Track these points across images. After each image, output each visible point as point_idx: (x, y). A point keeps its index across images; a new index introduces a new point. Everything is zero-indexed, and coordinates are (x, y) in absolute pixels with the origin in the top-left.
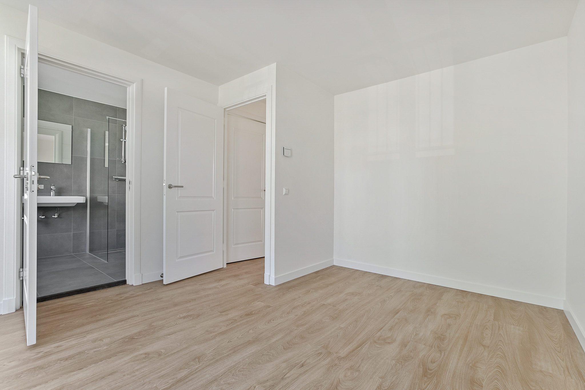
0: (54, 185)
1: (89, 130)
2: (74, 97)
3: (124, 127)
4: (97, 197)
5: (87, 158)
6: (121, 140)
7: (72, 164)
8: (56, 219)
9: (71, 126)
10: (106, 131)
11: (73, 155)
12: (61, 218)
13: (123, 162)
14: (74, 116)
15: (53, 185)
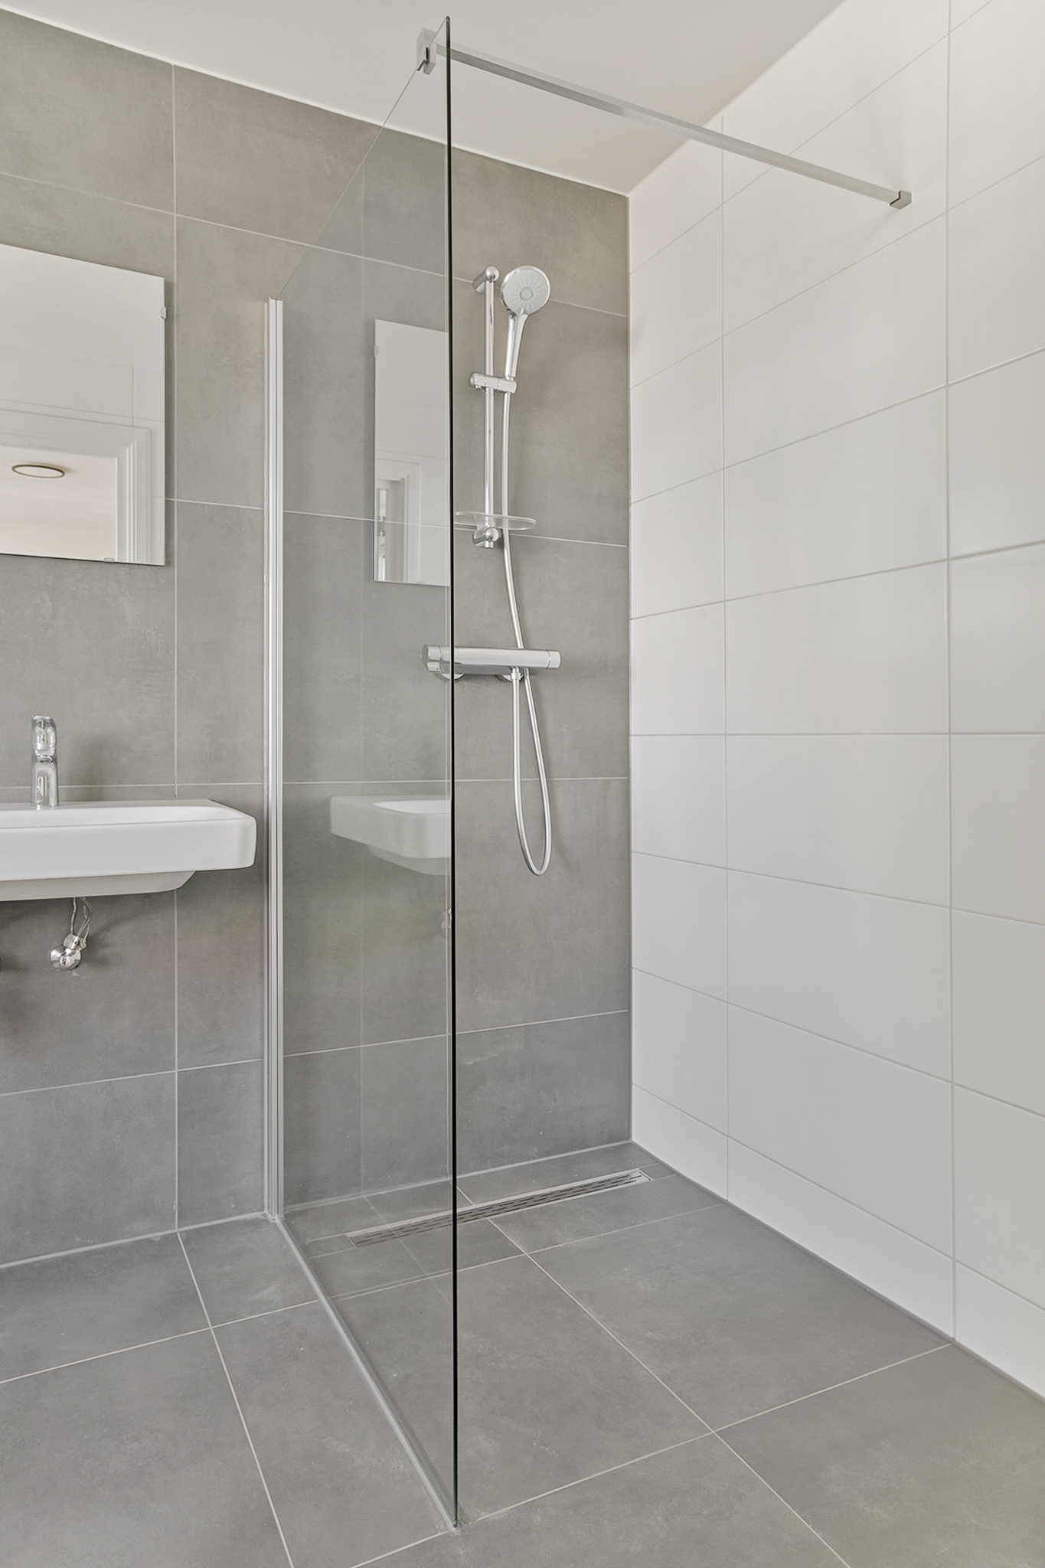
0: (52, 724)
1: (275, 310)
2: (173, 62)
3: (490, 287)
4: (328, 801)
5: (262, 514)
6: (478, 380)
7: (169, 562)
8: (75, 974)
9: (162, 280)
10: (377, 321)
11: (175, 500)
12: (104, 962)
13: (487, 544)
14: (177, 213)
15: (46, 724)
